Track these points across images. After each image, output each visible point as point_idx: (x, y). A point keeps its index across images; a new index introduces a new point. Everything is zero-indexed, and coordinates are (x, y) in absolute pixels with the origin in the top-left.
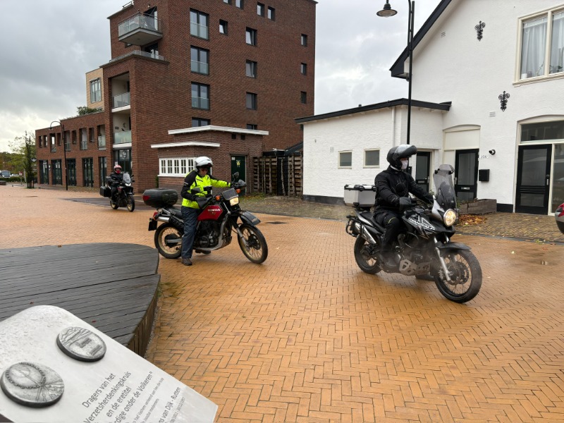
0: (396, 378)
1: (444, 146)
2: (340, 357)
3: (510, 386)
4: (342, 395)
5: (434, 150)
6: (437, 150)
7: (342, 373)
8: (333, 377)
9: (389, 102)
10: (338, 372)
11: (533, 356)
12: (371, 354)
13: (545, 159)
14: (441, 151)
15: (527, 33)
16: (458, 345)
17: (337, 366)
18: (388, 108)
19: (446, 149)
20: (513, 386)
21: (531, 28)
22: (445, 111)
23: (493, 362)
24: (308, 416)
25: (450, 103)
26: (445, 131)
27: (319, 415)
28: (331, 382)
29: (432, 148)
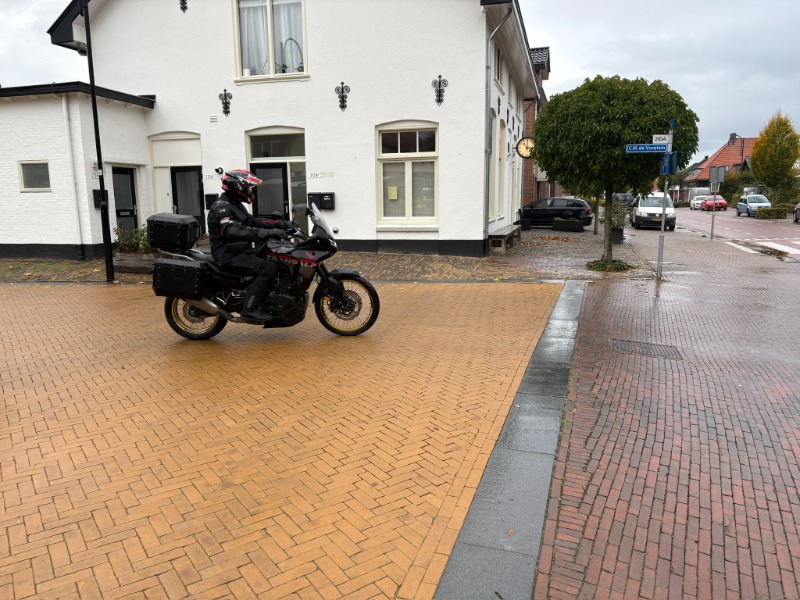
0: (162, 490)
1: (152, 160)
2: (64, 491)
3: (299, 451)
4: (85, 543)
5: (139, 166)
6: (144, 166)
7: (75, 512)
8: (62, 522)
9: (55, 85)
10: (68, 514)
11: (315, 411)
12: (113, 472)
13: (281, 181)
14: (149, 168)
15: (245, 14)
16: (231, 423)
17: (62, 505)
18: (54, 95)
19: (157, 164)
20: (303, 450)
21: (249, 8)
22: (148, 109)
23: (275, 430)
24: (36, 593)
25: (154, 97)
26: (153, 138)
27: (55, 584)
28: (62, 530)
29: (136, 162)
